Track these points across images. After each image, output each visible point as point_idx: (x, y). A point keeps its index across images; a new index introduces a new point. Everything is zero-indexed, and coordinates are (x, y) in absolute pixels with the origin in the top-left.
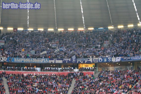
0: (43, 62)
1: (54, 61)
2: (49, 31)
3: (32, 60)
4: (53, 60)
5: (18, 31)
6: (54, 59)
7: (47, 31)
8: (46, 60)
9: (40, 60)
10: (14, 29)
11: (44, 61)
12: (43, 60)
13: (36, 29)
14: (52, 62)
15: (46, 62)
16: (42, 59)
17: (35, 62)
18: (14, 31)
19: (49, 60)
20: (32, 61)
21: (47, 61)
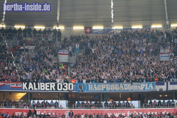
0: (144, 89)
1: (166, 88)
2: (153, 30)
3: (122, 87)
4: (164, 85)
5: (94, 32)
6: (166, 83)
7: (149, 29)
8: (150, 86)
9: (137, 85)
10: (86, 28)
11: (145, 87)
12: (144, 85)
13: (128, 27)
14: (161, 90)
15: (149, 89)
16: (142, 84)
17: (128, 90)
18: (86, 32)
19: (156, 86)
20: (123, 89)
21: (152, 88)
